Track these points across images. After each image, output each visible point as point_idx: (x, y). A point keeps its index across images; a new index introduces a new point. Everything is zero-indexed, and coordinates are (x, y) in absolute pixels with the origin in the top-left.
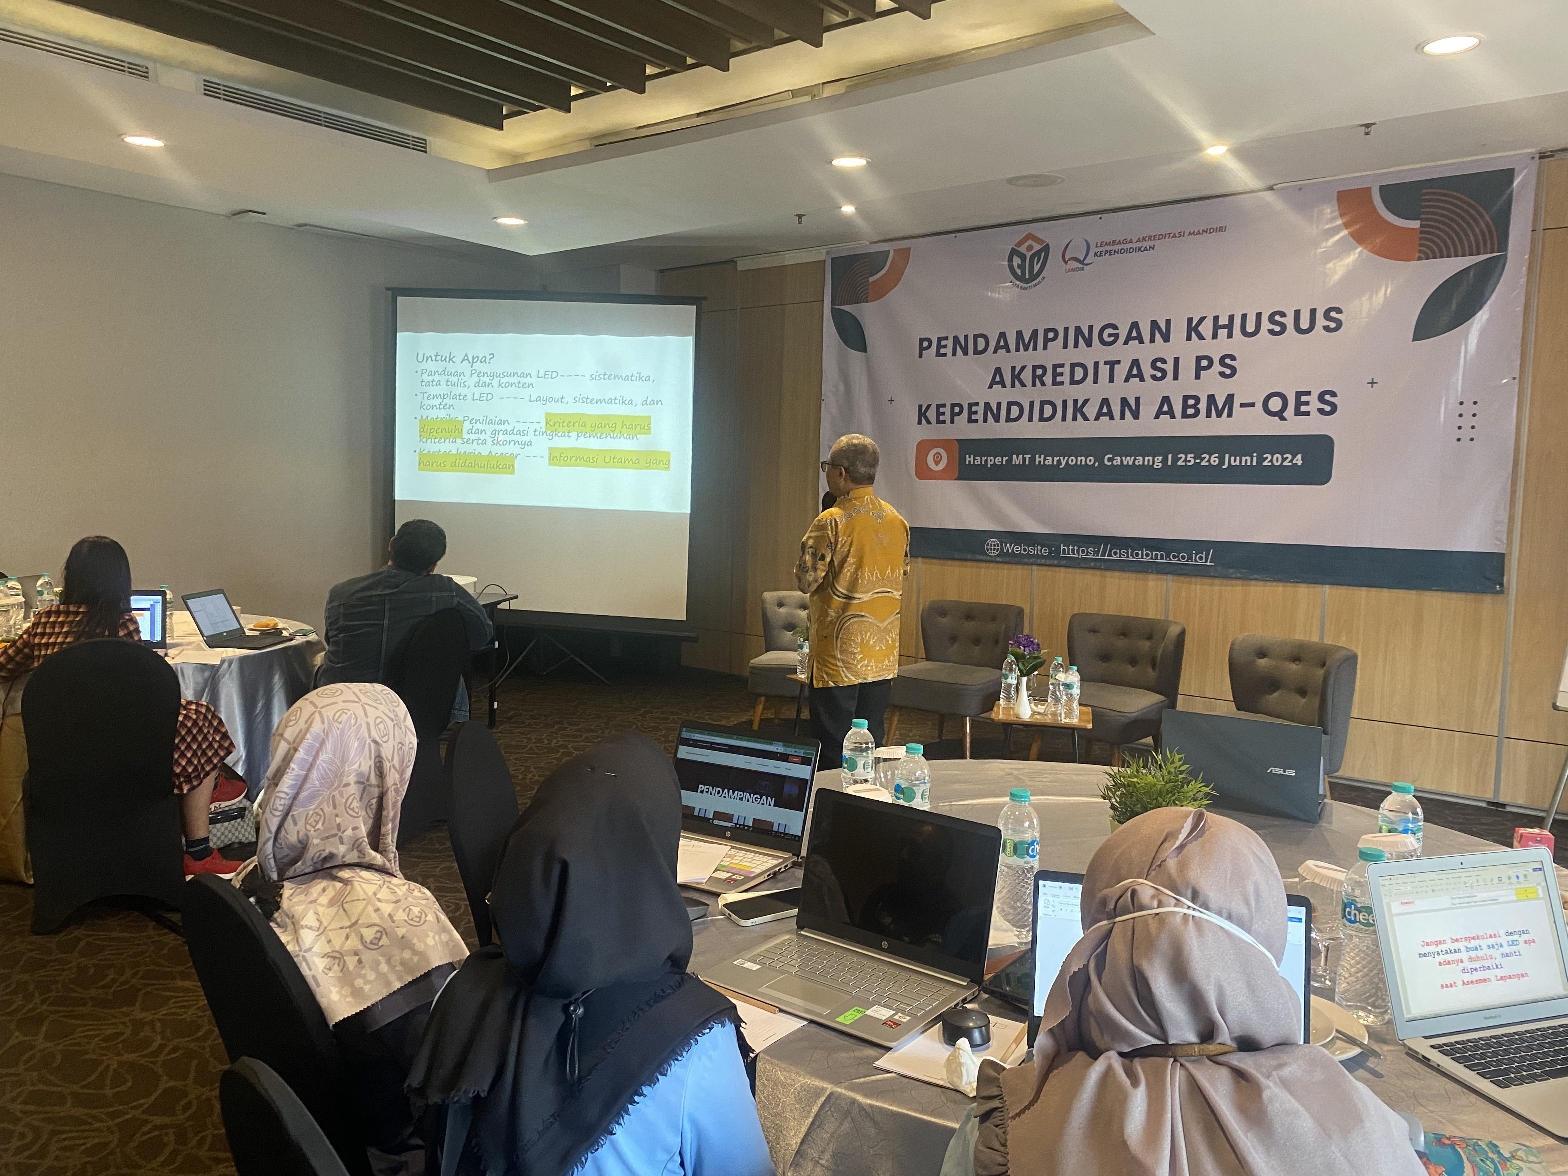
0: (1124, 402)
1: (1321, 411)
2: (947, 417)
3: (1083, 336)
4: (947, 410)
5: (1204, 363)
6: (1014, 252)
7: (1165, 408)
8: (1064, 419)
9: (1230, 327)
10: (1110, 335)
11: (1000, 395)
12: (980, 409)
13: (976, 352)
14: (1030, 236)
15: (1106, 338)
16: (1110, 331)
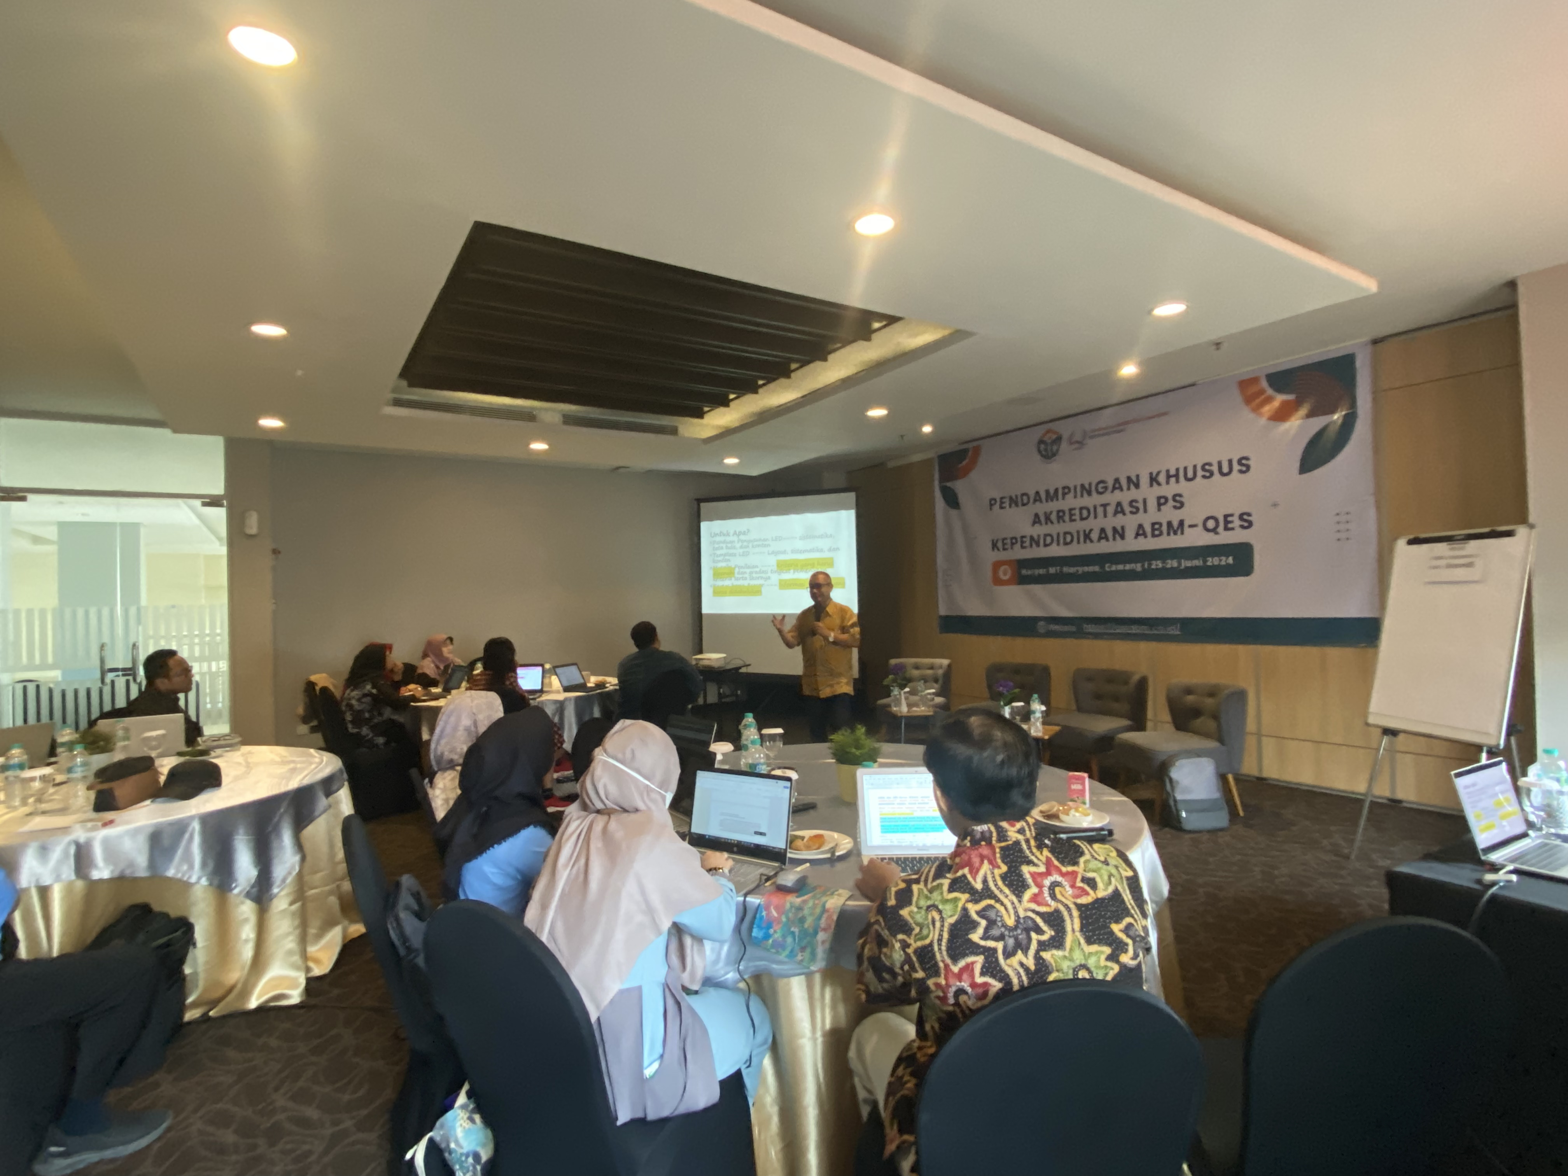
0: (1115, 530)
1: (1242, 527)
2: (1008, 546)
3: (1086, 490)
4: (1009, 541)
5: (1162, 501)
6: (1041, 442)
7: (1140, 532)
8: (1079, 542)
9: (1177, 476)
10: (1103, 488)
11: (1038, 531)
12: (1028, 540)
13: (1024, 505)
14: (1048, 431)
15: (1100, 490)
16: (1101, 485)
